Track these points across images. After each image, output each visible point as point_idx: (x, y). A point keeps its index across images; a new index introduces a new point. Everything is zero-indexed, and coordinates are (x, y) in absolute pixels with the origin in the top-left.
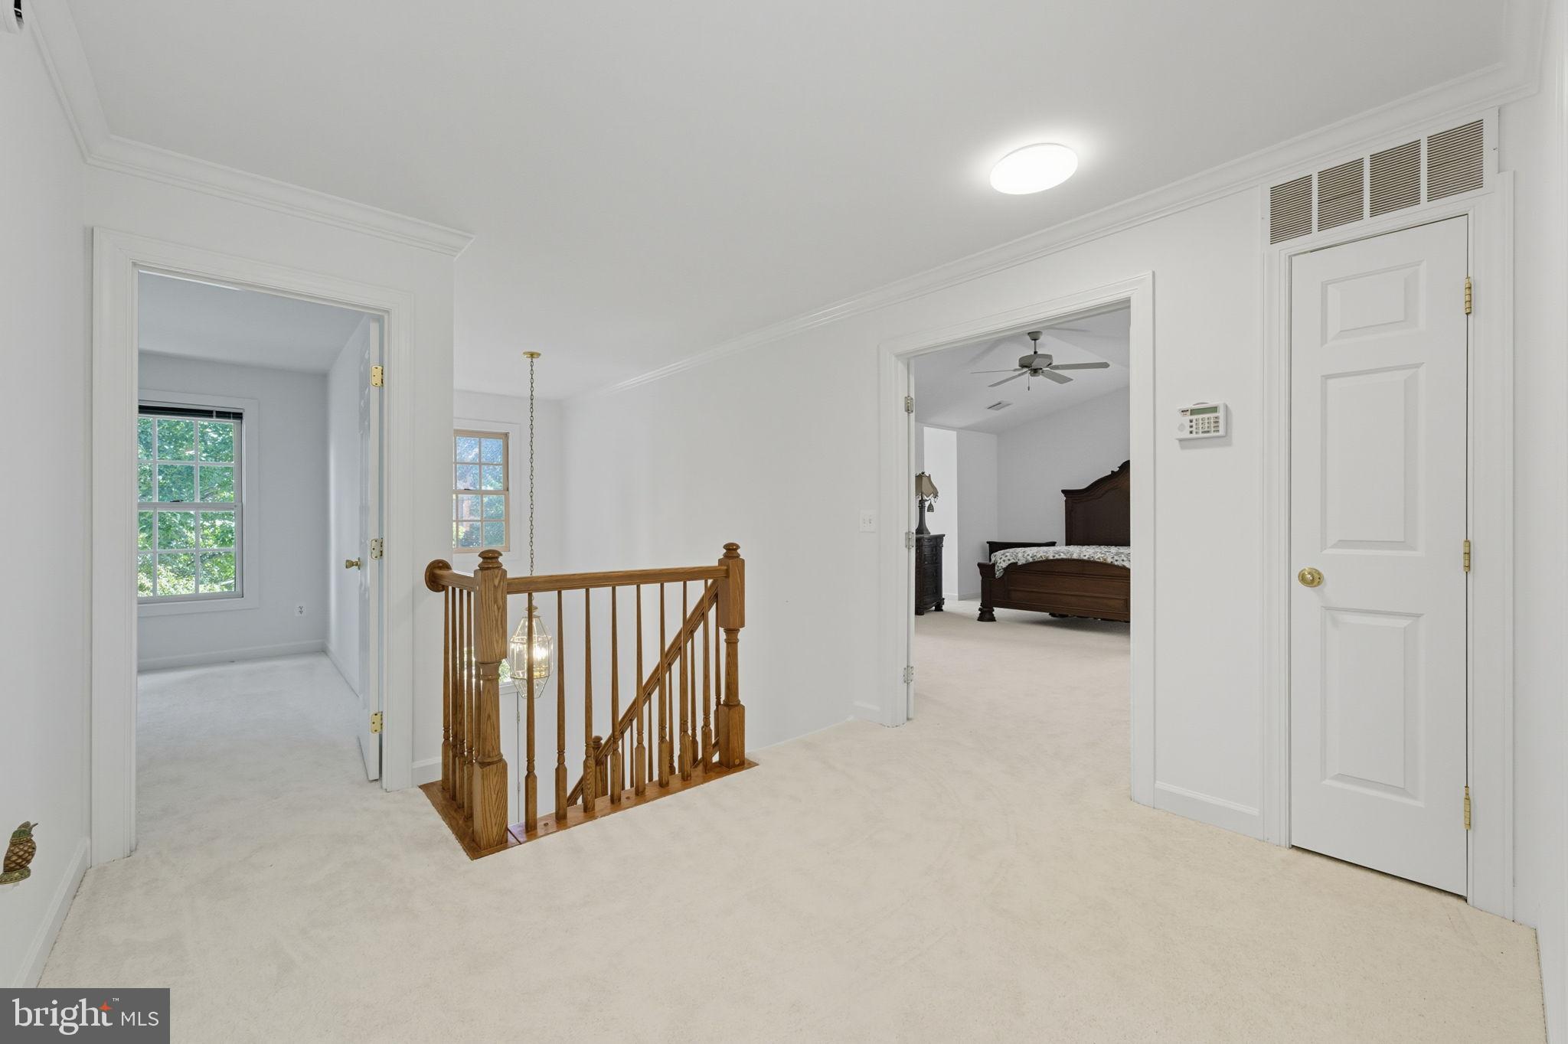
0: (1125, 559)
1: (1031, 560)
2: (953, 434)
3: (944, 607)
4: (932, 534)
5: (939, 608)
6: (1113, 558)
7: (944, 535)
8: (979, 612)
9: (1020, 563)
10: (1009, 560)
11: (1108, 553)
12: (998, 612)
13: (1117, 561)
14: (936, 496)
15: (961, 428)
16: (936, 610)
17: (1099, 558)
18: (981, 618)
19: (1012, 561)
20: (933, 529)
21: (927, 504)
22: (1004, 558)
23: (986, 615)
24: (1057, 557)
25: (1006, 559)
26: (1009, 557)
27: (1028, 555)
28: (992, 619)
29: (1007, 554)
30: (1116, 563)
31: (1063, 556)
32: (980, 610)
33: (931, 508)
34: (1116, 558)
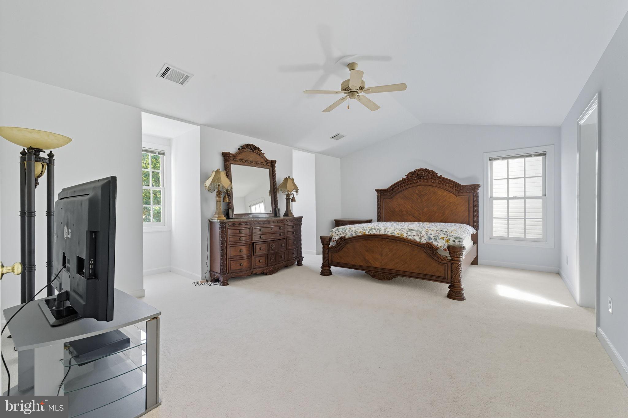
0: (415, 234)
1: (354, 235)
2: (313, 156)
3: (303, 263)
4: (295, 216)
5: (300, 264)
6: (407, 233)
7: (302, 217)
8: (321, 269)
9: (347, 237)
10: (340, 234)
11: (403, 230)
12: (333, 269)
13: (410, 235)
14: (297, 192)
15: (319, 153)
16: (298, 265)
17: (398, 234)
18: (322, 274)
19: (342, 235)
20: (296, 213)
21: (291, 197)
22: (337, 233)
23: (326, 271)
24: (371, 232)
25: (339, 233)
26: (341, 233)
27: (352, 231)
28: (330, 273)
29: (340, 230)
30: (409, 238)
31: (374, 232)
32: (322, 268)
33: (294, 200)
34: (409, 233)
